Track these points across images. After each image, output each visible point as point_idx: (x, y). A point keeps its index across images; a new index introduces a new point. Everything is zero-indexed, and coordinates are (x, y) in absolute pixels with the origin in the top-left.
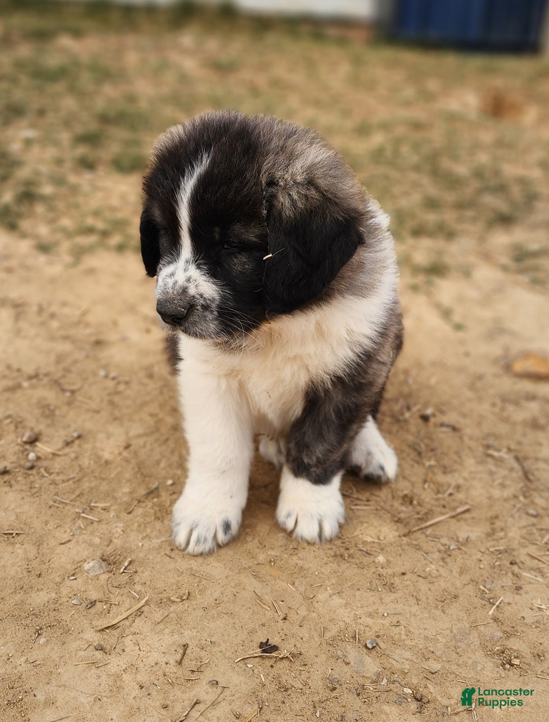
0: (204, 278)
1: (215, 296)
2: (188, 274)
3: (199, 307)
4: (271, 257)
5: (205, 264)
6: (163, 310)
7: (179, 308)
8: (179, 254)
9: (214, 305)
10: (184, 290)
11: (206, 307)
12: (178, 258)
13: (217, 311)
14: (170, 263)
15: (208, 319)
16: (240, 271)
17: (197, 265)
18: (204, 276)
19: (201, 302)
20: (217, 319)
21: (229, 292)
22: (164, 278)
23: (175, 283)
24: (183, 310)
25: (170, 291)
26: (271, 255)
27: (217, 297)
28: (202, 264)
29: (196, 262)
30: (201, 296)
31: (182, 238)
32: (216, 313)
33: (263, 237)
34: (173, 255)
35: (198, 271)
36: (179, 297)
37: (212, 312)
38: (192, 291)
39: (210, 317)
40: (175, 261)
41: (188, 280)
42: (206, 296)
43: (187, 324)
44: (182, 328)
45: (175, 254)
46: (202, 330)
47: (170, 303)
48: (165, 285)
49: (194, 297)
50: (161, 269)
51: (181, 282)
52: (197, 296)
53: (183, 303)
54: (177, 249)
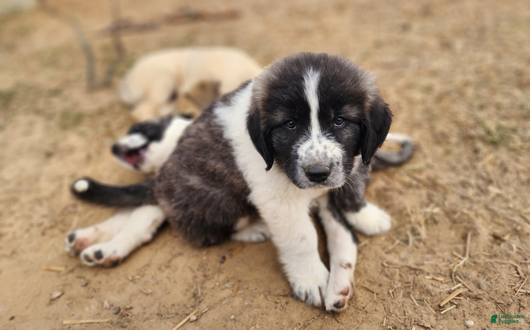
10: (326, 155)
12: (310, 136)
18: (334, 143)
22: (306, 151)
24: (328, 168)
34: (305, 135)
35: (329, 140)
36: (324, 160)
41: (325, 148)
42: (337, 156)
43: (329, 178)
44: (325, 182)
45: (307, 134)
46: (337, 180)
47: (320, 166)
48: (310, 155)
49: (332, 159)
50: (298, 147)
51: (321, 150)
52: (333, 157)
53: (328, 164)
54: (307, 130)
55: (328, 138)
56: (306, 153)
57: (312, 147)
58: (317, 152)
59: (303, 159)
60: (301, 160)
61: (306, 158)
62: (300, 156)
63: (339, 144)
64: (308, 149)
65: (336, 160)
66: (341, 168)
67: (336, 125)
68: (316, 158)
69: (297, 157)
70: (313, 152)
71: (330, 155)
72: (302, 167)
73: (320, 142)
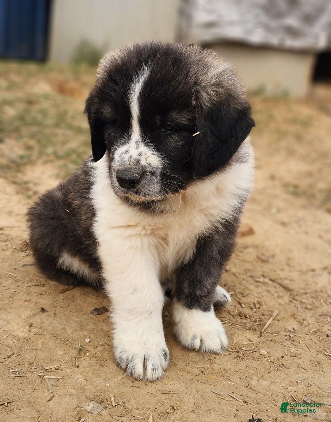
0: (151, 152)
1: (159, 165)
2: (140, 150)
3: (148, 173)
4: (198, 134)
5: (152, 142)
6: (123, 177)
7: (135, 175)
8: (130, 138)
9: (158, 172)
10: (138, 162)
11: (153, 173)
12: (129, 140)
13: (160, 176)
14: (123, 144)
15: (154, 182)
16: (173, 147)
17: (145, 143)
18: (151, 151)
19: (150, 169)
20: (159, 183)
21: (167, 162)
22: (121, 155)
23: (130, 157)
24: (138, 176)
25: (128, 163)
26: (199, 133)
27: (160, 166)
28: (149, 142)
29: (144, 141)
30: (150, 165)
31: (133, 125)
32: (159, 177)
33: (193, 121)
34: (125, 138)
35: (147, 147)
36: (134, 167)
37: (156, 177)
38: (143, 162)
39: (155, 180)
40: (128, 142)
41: (141, 154)
42: (153, 165)
43: (139, 186)
44: (135, 190)
45: (126, 138)
46: (149, 190)
47: (129, 171)
48: (123, 159)
49: (145, 166)
50: (116, 149)
52: (147, 165)
53: (139, 171)
54: (128, 134)
55: (147, 145)
56: (120, 156)
57: (126, 152)
59: (116, 162)
64: (122, 153)
70: (126, 157)
73: (136, 148)
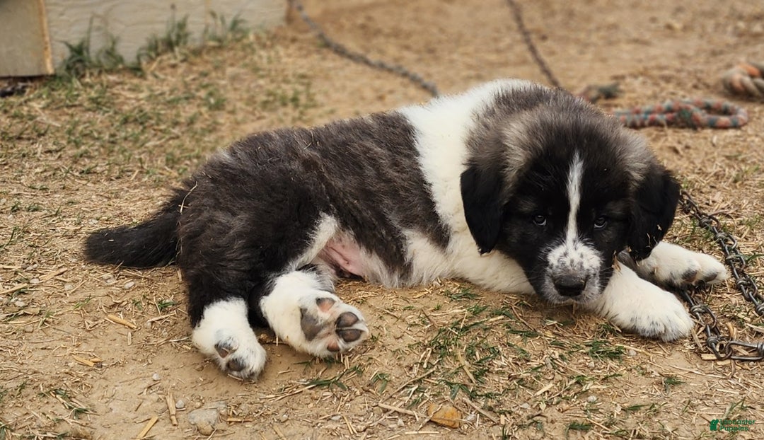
2: (579, 251)
3: (590, 277)
5: (591, 241)
10: (581, 266)
11: (594, 275)
12: (565, 239)
14: (558, 245)
17: (584, 242)
18: (591, 251)
24: (583, 281)
28: (588, 241)
29: (582, 240)
30: (592, 267)
34: (560, 237)
35: (586, 247)
36: (580, 272)
37: (597, 277)
40: (564, 242)
41: (582, 256)
42: (594, 266)
43: (584, 292)
44: (579, 296)
46: (592, 294)
47: (574, 278)
48: (563, 264)
49: (588, 270)
50: (550, 251)
51: (577, 259)
52: (590, 268)
53: (583, 276)
54: (562, 232)
55: (586, 244)
56: (559, 261)
57: (565, 254)
58: (572, 261)
59: (554, 268)
60: (551, 268)
61: (557, 267)
62: (550, 263)
63: (597, 252)
64: (561, 256)
65: (593, 272)
66: (597, 281)
67: (596, 226)
68: (570, 268)
69: (546, 263)
70: (567, 261)
71: (586, 266)
72: (552, 277)
73: (575, 249)
